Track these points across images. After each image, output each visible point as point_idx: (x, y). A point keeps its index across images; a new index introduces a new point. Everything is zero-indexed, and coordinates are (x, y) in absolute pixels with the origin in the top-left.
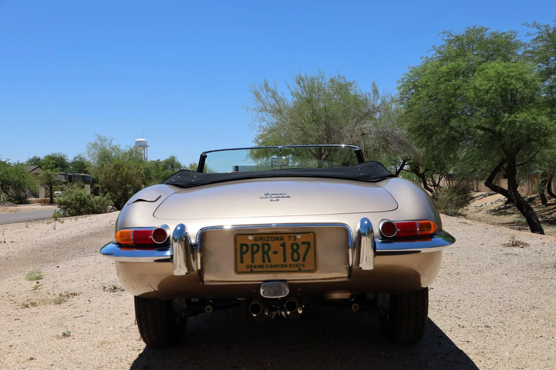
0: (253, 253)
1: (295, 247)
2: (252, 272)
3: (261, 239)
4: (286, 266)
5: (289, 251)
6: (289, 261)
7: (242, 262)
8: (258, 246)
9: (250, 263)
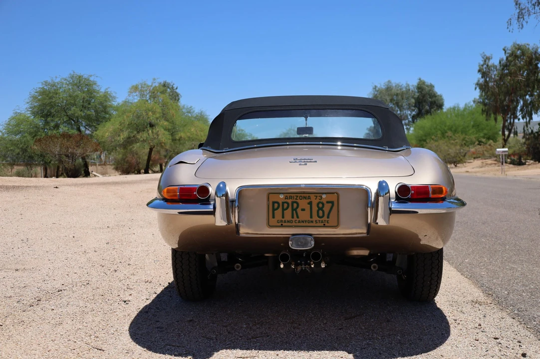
0: (283, 210)
1: (321, 205)
2: (282, 226)
3: (291, 197)
4: (312, 222)
5: (315, 209)
6: (315, 218)
7: (273, 217)
8: (288, 203)
9: (281, 218)
